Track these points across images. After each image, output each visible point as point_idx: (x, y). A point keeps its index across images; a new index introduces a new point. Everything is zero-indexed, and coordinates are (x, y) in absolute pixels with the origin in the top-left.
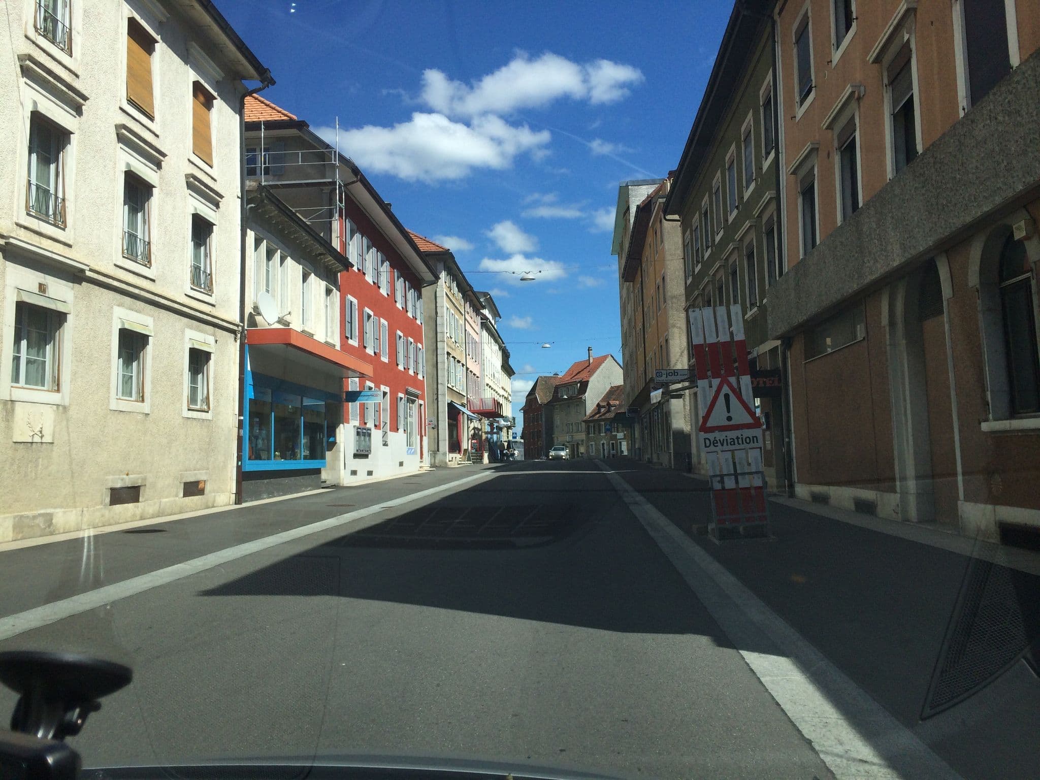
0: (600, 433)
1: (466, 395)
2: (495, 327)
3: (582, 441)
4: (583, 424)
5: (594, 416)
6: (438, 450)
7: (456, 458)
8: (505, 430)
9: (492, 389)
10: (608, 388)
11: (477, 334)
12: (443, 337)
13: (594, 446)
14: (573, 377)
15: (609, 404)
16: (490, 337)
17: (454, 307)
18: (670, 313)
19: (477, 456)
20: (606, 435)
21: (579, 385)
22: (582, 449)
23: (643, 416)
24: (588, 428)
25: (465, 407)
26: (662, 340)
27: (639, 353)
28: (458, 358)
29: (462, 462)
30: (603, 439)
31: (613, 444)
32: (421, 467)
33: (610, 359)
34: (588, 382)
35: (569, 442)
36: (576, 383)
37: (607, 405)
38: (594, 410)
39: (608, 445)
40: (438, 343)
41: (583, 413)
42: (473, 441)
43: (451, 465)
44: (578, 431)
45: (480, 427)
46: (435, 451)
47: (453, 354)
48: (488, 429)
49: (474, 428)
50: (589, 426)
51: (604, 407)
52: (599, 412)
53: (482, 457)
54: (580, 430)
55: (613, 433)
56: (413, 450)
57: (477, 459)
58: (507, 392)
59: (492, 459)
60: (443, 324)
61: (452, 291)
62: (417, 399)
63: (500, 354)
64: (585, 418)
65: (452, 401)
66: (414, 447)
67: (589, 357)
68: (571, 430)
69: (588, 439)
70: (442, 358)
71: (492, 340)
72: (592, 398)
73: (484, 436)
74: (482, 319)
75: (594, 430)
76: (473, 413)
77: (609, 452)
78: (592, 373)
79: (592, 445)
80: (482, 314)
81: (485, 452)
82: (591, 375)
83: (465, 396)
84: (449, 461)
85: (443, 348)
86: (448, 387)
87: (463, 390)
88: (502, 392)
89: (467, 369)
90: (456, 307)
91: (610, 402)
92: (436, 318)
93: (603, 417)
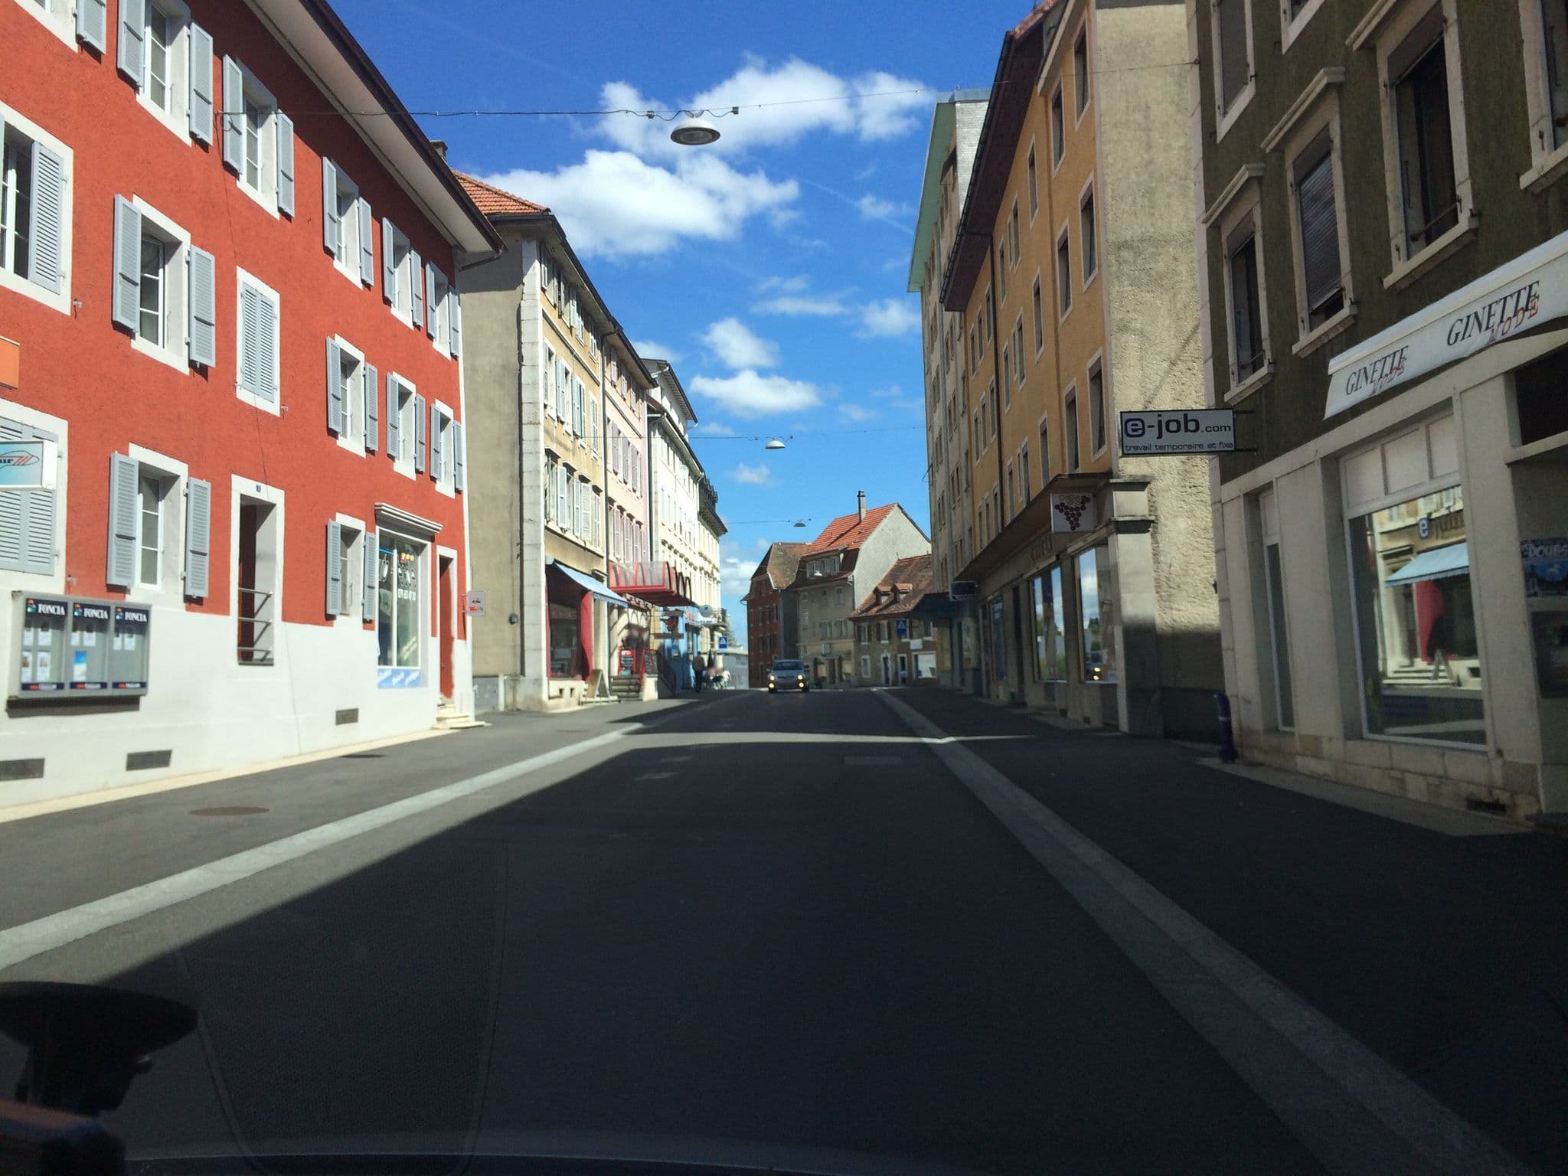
0: (879, 639)
1: (604, 555)
2: (686, 437)
3: (849, 653)
4: (850, 624)
5: (868, 610)
6: (523, 673)
7: (572, 690)
8: (706, 631)
9: (676, 552)
10: (893, 563)
11: (640, 437)
12: (536, 414)
13: (869, 663)
14: (832, 543)
15: (895, 589)
16: (671, 452)
17: (572, 357)
18: (1115, 290)
19: (631, 684)
20: (890, 644)
21: (842, 556)
22: (848, 668)
23: (991, 597)
24: (859, 630)
25: (602, 581)
26: (1078, 383)
27: (976, 463)
28: (581, 469)
29: (589, 700)
30: (886, 650)
31: (903, 659)
32: (439, 720)
33: (895, 512)
34: (857, 550)
35: (824, 655)
36: (837, 552)
37: (892, 590)
38: (869, 600)
39: (895, 660)
40: (524, 426)
41: (850, 604)
42: (623, 653)
43: (557, 707)
44: (841, 636)
45: (643, 623)
46: (516, 675)
47: (565, 457)
48: (662, 628)
49: (629, 626)
50: (859, 628)
51: (886, 594)
52: (877, 603)
53: (639, 687)
54: (844, 633)
55: (904, 640)
56: (413, 676)
57: (629, 691)
58: (710, 562)
59: (666, 689)
60: (535, 384)
61: (565, 318)
62: (429, 544)
63: (695, 490)
64: (852, 614)
65: (555, 561)
66: (419, 668)
67: (860, 508)
68: (829, 634)
69: (859, 650)
70: (535, 461)
71: (677, 459)
72: (865, 580)
73: (655, 644)
74: (650, 410)
75: (869, 635)
76: (621, 594)
77: (896, 673)
78: (864, 535)
79: (865, 660)
80: (650, 400)
81: (646, 675)
82: (861, 541)
83: (602, 557)
84: (550, 698)
85: (537, 440)
86: (546, 528)
87: (595, 541)
88: (699, 562)
89: (610, 501)
90: (577, 358)
91: (897, 585)
92: (520, 370)
93: (885, 612)
